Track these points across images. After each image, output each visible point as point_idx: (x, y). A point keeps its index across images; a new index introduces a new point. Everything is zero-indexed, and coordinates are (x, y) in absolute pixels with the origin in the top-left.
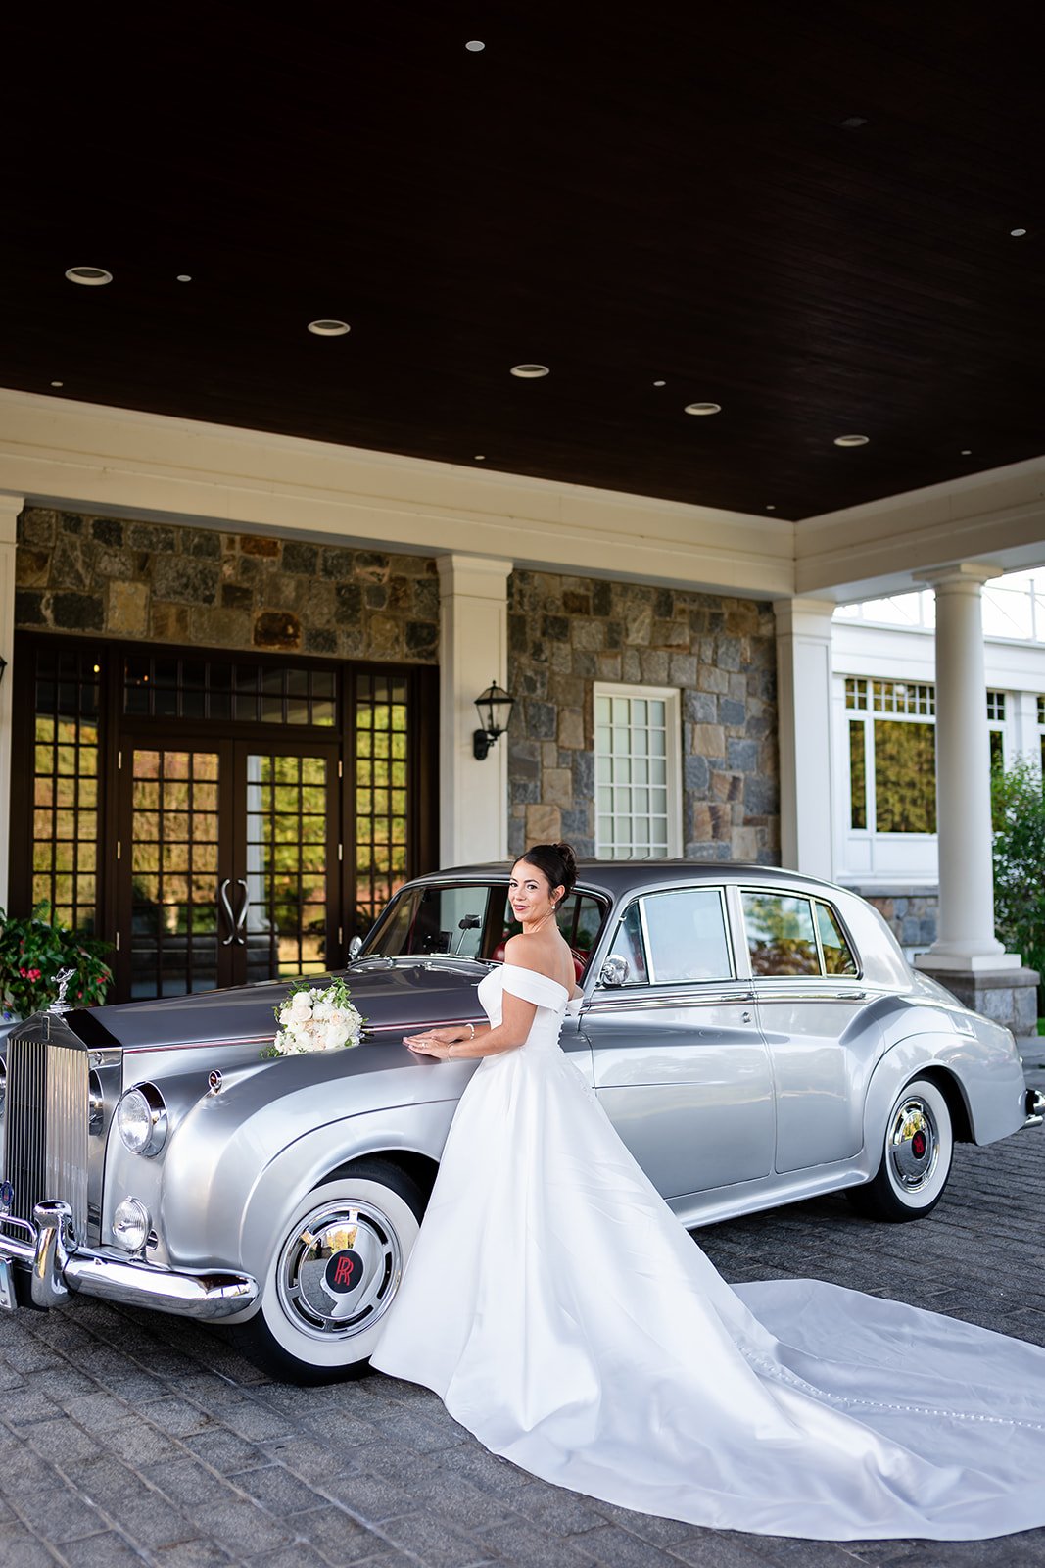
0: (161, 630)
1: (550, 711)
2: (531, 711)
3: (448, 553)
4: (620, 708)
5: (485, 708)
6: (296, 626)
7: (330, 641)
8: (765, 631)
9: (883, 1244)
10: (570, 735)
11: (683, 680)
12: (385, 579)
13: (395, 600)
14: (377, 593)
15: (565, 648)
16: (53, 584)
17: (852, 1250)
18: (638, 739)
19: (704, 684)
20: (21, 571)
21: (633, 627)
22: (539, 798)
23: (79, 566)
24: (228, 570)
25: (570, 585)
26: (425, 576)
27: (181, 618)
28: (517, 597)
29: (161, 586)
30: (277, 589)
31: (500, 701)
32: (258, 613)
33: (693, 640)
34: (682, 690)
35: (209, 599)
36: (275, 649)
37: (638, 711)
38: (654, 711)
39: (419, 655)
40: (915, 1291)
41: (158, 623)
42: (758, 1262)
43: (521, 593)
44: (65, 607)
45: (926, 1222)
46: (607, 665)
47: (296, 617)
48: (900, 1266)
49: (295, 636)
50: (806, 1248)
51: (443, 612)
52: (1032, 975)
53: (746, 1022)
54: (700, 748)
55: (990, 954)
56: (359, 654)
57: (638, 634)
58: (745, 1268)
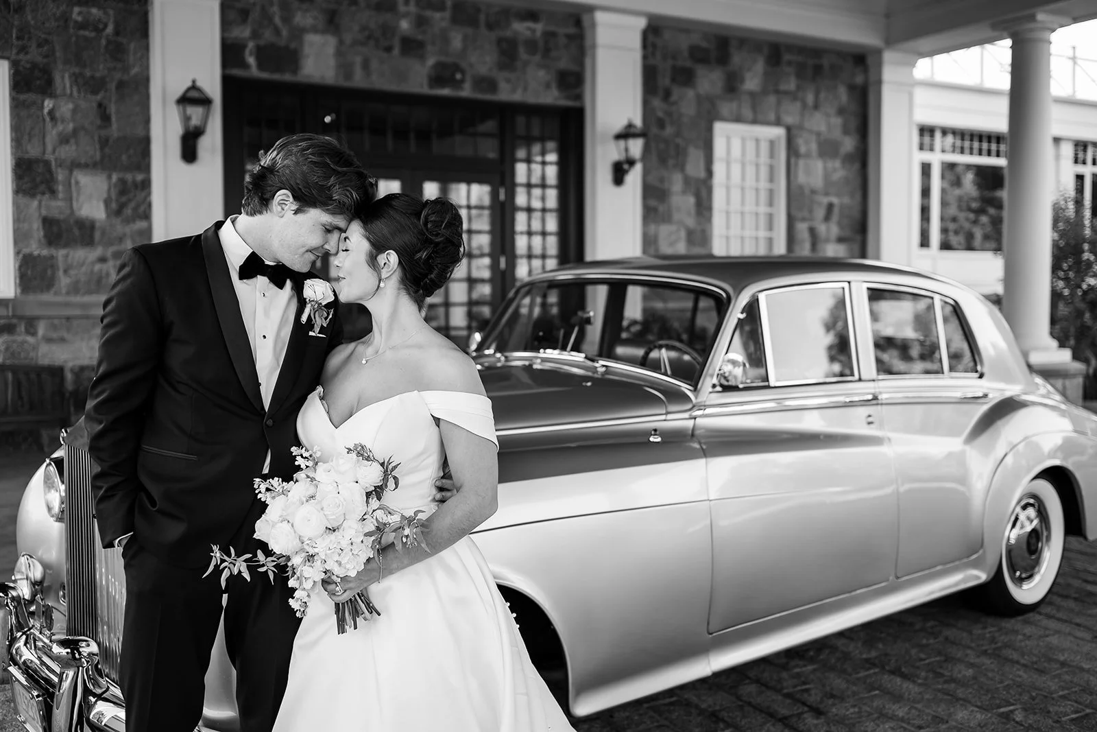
0: (349, 75)
1: (677, 146)
2: (662, 146)
3: (591, 9)
4: (736, 145)
5: (622, 143)
6: (463, 72)
7: (492, 85)
8: (859, 79)
9: (999, 644)
10: (694, 167)
11: (789, 120)
12: (538, 34)
13: (547, 51)
14: (532, 45)
15: (690, 93)
16: (255, 35)
17: (969, 652)
18: (751, 171)
19: (807, 125)
20: (225, 24)
21: (748, 75)
22: (667, 218)
23: (277, 20)
24: (405, 25)
25: (696, 39)
26: (572, 30)
27: (366, 65)
28: (650, 49)
29: (348, 38)
30: (446, 40)
31: (635, 136)
32: (431, 62)
33: (799, 88)
34: (789, 129)
35: (389, 49)
36: (445, 92)
37: (751, 146)
38: (764, 147)
39: (568, 98)
40: (1049, 712)
41: (345, 68)
42: (874, 665)
43: (654, 46)
44: (267, 56)
45: (1038, 617)
46: (726, 108)
47: (464, 65)
48: (1025, 676)
49: (462, 81)
50: (922, 647)
51: (588, 61)
52: (1079, 366)
53: (870, 423)
54: (802, 178)
55: (1046, 349)
56: (517, 97)
57: (752, 82)
58: (862, 674)
